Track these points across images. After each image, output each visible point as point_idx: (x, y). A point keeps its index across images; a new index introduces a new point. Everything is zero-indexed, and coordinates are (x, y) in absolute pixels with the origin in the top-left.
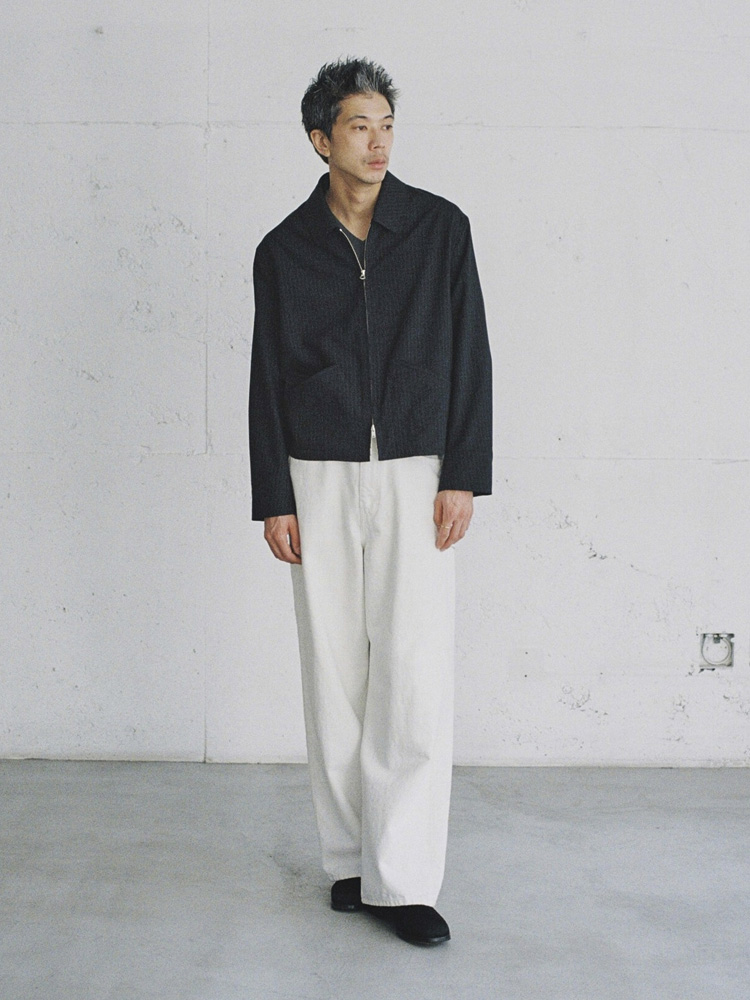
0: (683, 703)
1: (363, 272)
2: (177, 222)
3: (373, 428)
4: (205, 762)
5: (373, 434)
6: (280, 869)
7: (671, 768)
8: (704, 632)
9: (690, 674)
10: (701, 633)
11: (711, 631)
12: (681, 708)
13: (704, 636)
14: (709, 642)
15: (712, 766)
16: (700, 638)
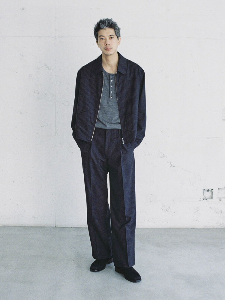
0: (198, 210)
2: (47, 66)
7: (194, 229)
8: (204, 188)
9: (200, 201)
10: (203, 189)
11: (206, 188)
12: (197, 211)
13: (204, 190)
14: (206, 191)
15: (206, 228)
16: (203, 190)
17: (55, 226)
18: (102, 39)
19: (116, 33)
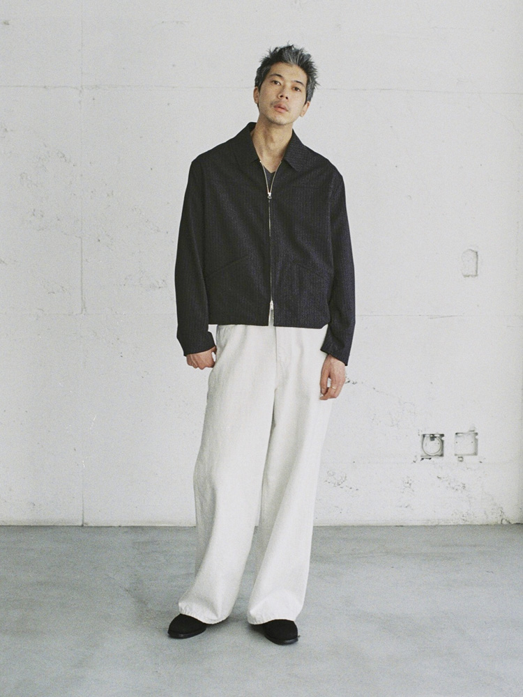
0: (410, 482)
1: (270, 194)
2: (61, 155)
3: (272, 303)
4: (82, 526)
5: (272, 307)
6: (133, 599)
7: (402, 526)
8: (424, 433)
9: (414, 462)
10: (421, 434)
11: (429, 432)
12: (408, 485)
13: (424, 436)
14: (427, 440)
15: (430, 524)
16: (420, 438)
17: (80, 524)
18: (276, 82)
19: (309, 86)
